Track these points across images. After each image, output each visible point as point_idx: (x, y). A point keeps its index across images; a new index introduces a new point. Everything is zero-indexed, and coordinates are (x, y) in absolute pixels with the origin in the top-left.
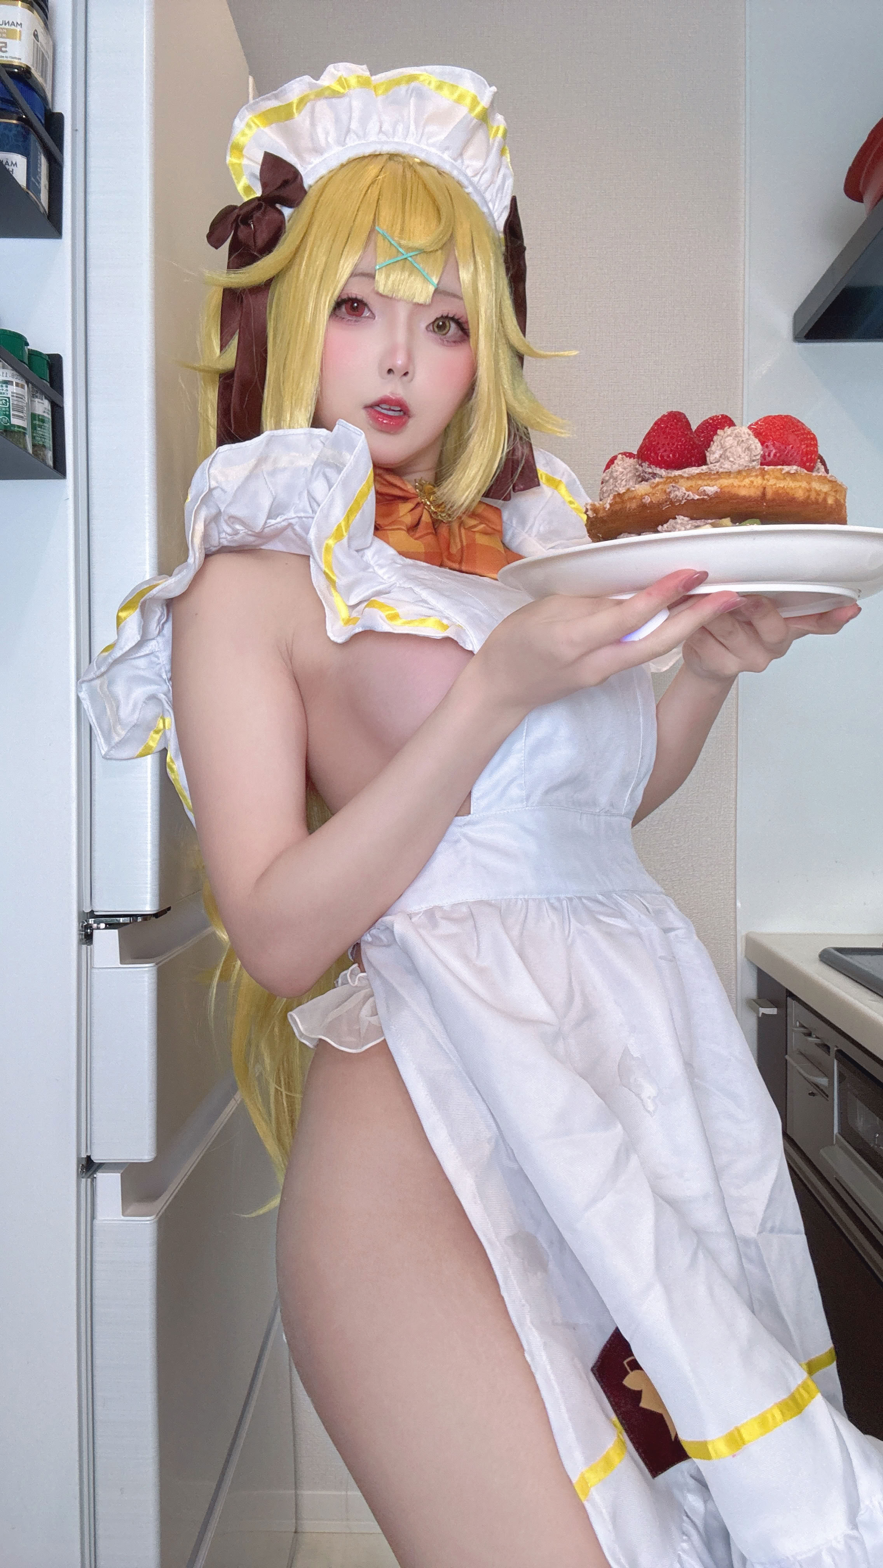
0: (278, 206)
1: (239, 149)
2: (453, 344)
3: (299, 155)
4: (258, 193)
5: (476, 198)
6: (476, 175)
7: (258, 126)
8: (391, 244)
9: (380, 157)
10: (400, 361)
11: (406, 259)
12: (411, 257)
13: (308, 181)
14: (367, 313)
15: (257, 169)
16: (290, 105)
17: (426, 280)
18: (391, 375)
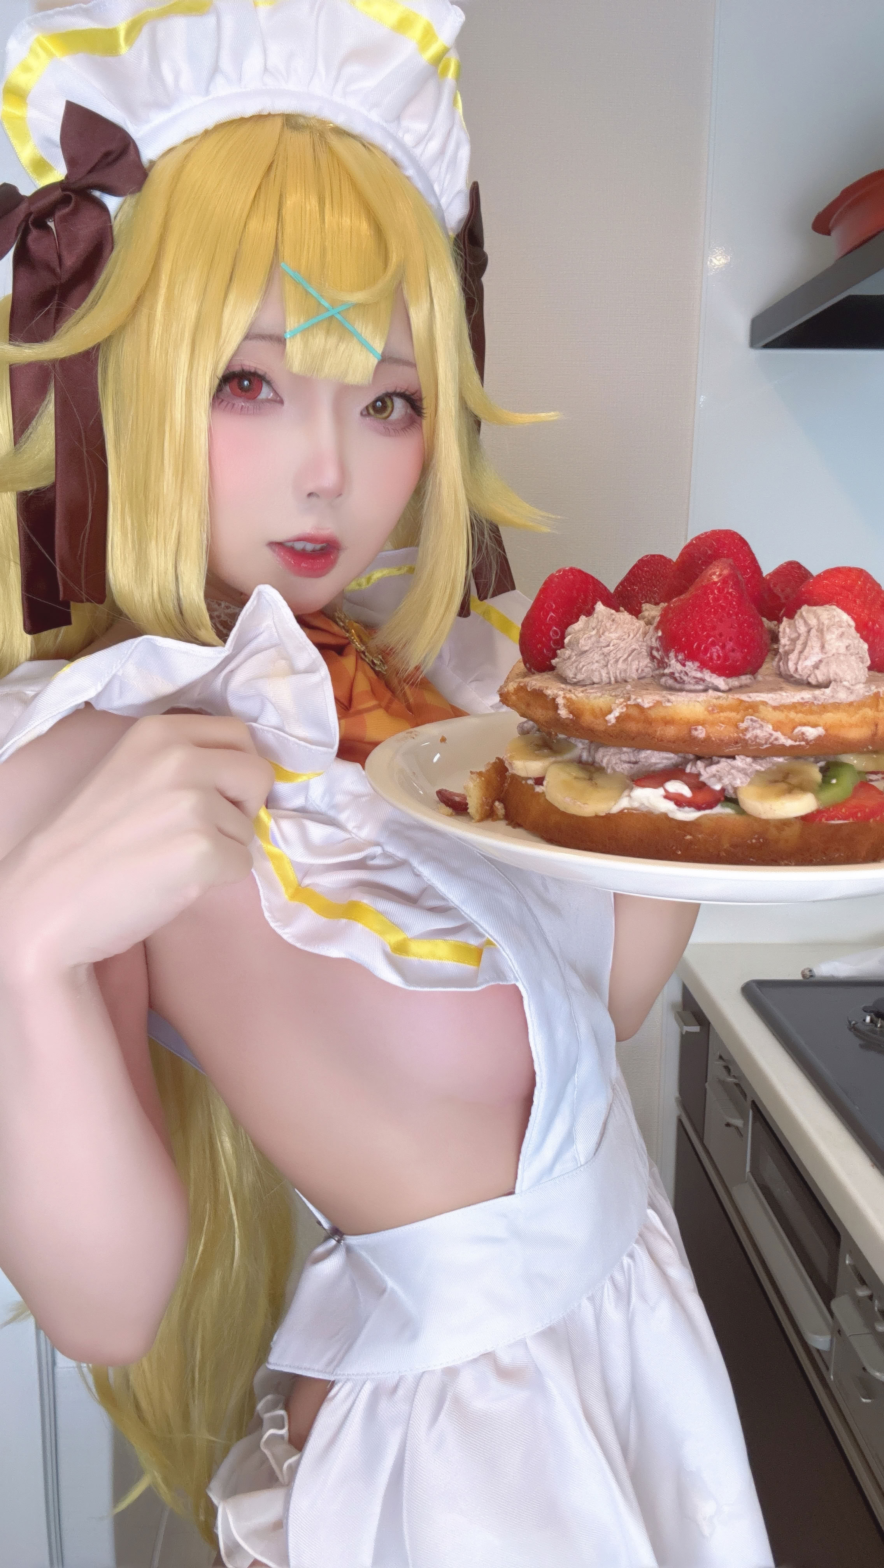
0: (97, 194)
1: (18, 96)
2: (402, 433)
3: (128, 107)
4: (59, 173)
6: (417, 143)
7: (52, 57)
8: (307, 293)
9: (270, 120)
10: (328, 480)
11: (331, 318)
12: (339, 313)
13: (148, 153)
14: (265, 393)
15: (55, 133)
16: (112, 33)
17: (365, 345)
18: (313, 499)
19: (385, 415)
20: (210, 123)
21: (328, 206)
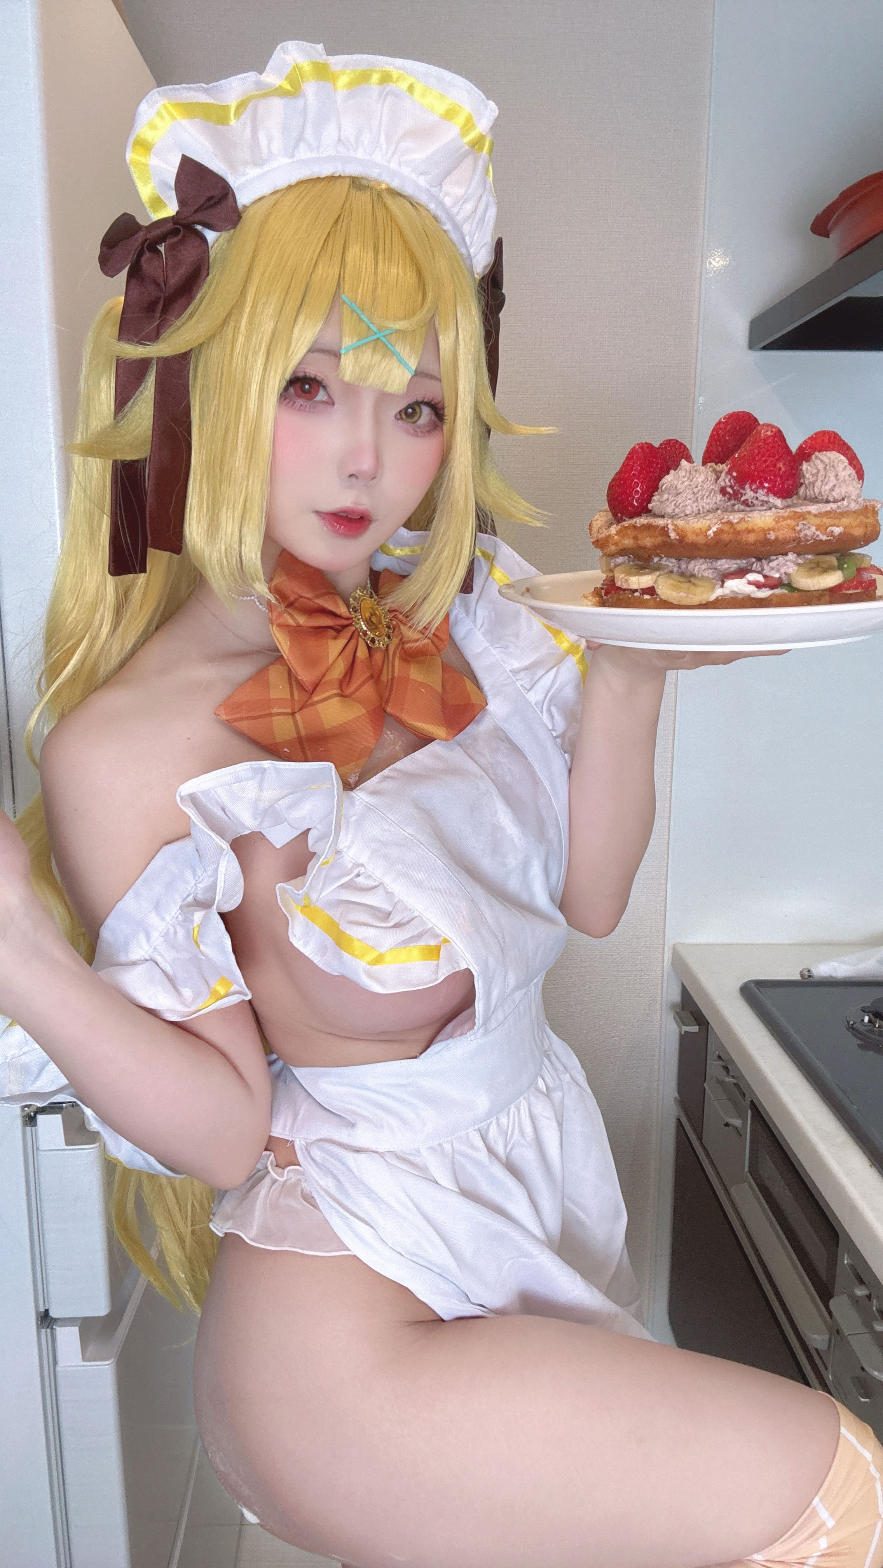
0: (199, 227)
1: (145, 146)
2: (427, 434)
3: (230, 164)
4: (172, 210)
5: (454, 236)
6: (455, 205)
7: (173, 118)
8: (360, 319)
9: (340, 180)
10: (366, 464)
11: (378, 339)
12: (384, 336)
13: (242, 199)
14: (323, 398)
15: (171, 177)
16: (226, 106)
17: (403, 363)
18: (354, 480)
19: (414, 419)
20: (293, 181)
21: (381, 257)
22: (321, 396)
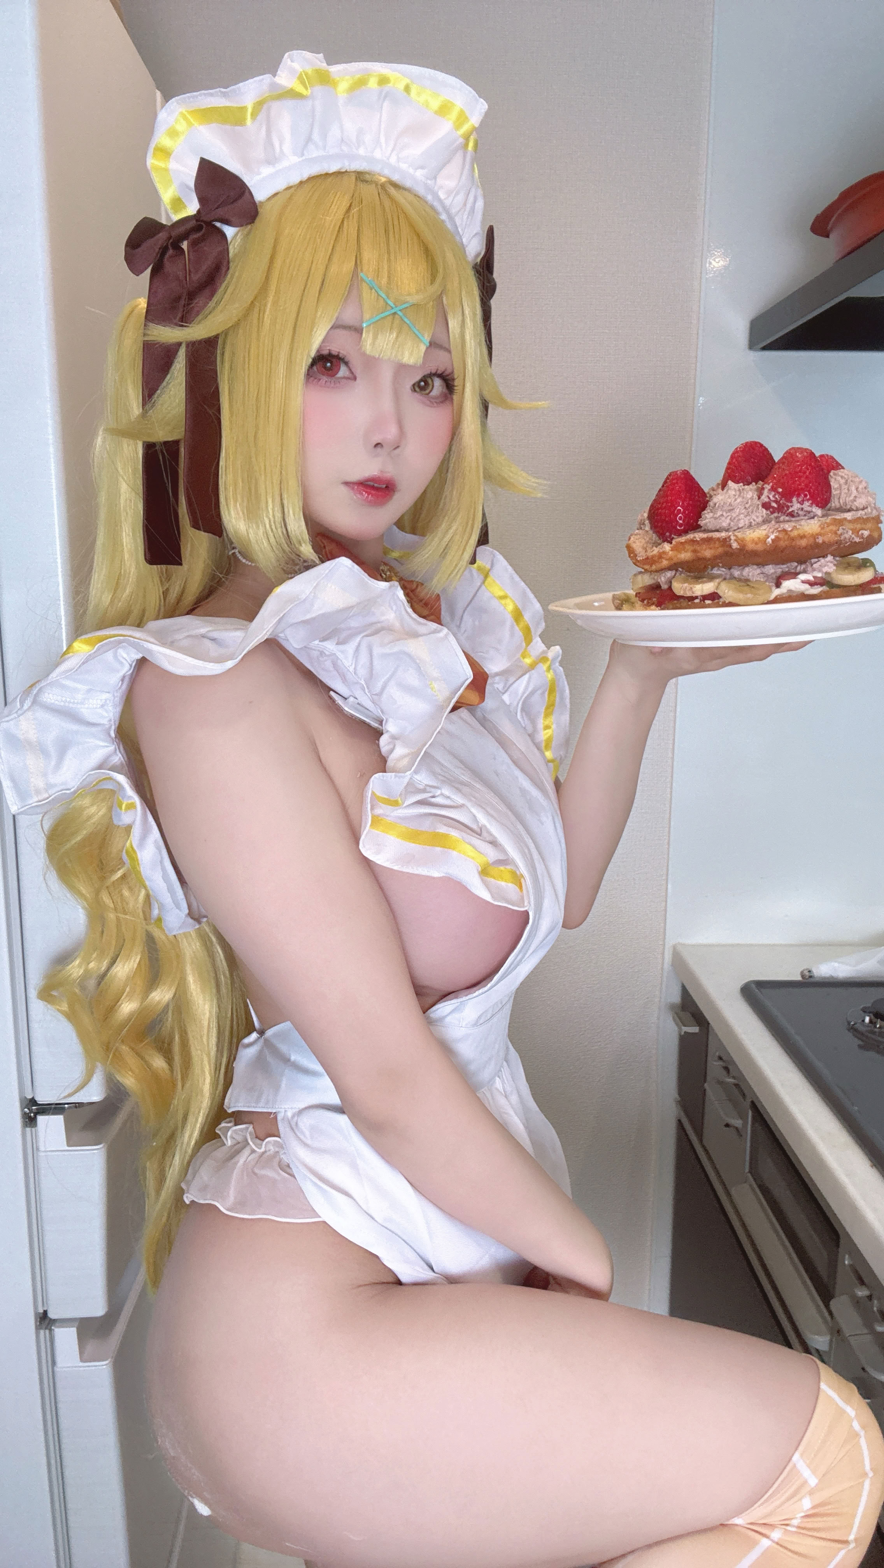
1: (165, 153)
2: (439, 406)
6: (448, 197)
7: (191, 124)
8: (378, 295)
9: (347, 175)
10: (390, 434)
11: (395, 313)
12: (400, 310)
13: (260, 194)
15: (191, 179)
16: (242, 108)
17: (417, 338)
18: (379, 449)
19: (427, 391)
21: (391, 235)
22: (343, 371)
